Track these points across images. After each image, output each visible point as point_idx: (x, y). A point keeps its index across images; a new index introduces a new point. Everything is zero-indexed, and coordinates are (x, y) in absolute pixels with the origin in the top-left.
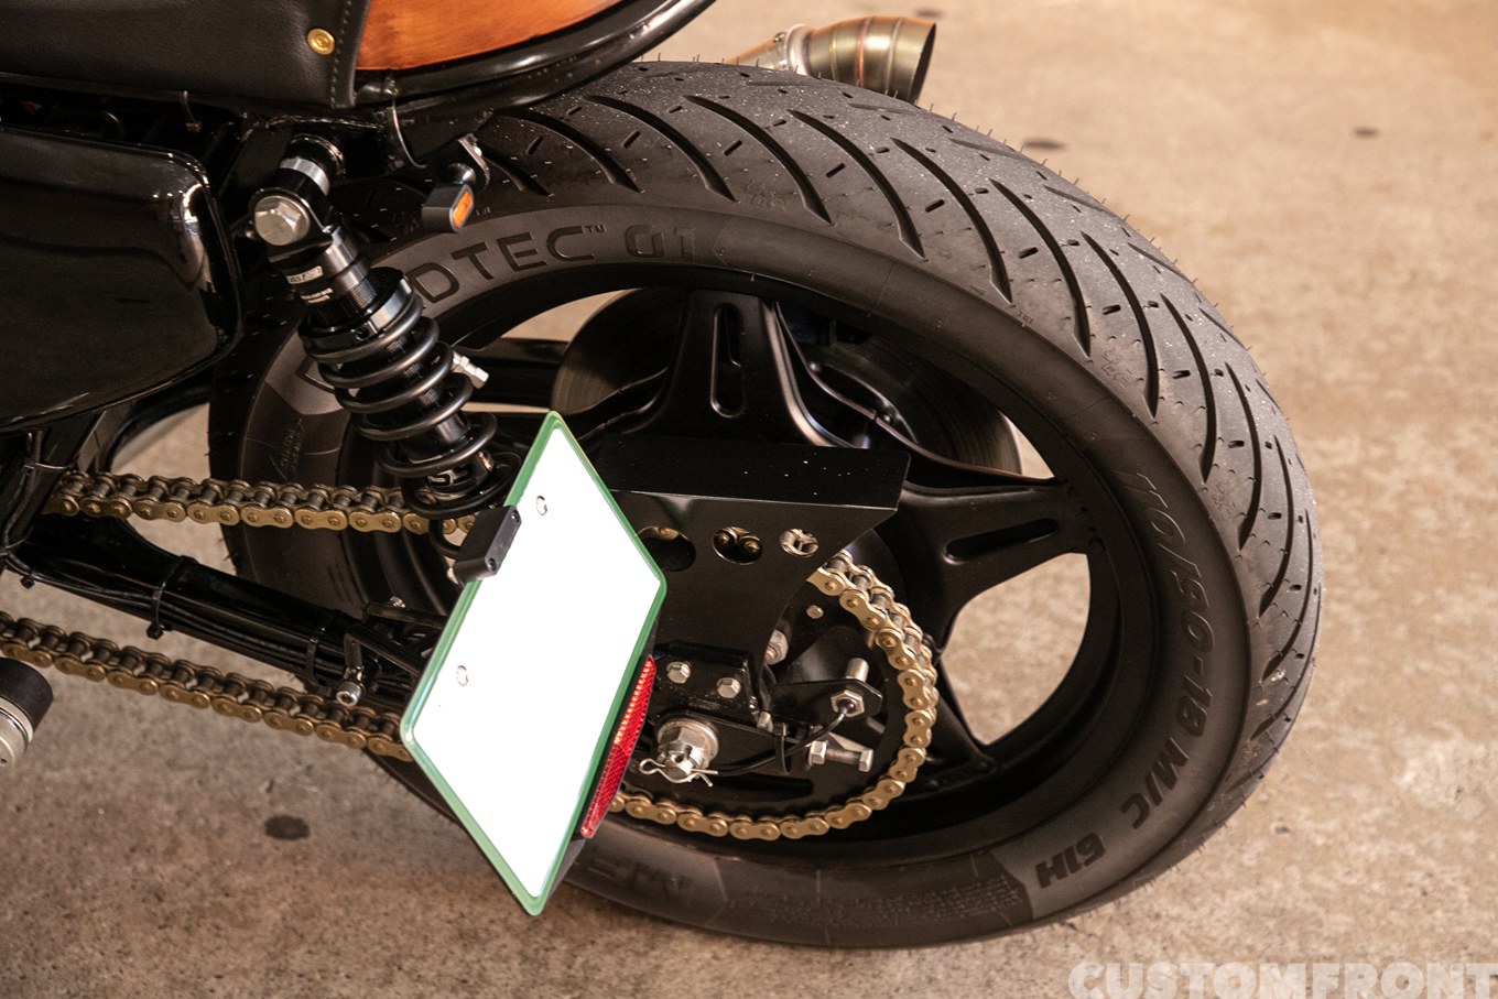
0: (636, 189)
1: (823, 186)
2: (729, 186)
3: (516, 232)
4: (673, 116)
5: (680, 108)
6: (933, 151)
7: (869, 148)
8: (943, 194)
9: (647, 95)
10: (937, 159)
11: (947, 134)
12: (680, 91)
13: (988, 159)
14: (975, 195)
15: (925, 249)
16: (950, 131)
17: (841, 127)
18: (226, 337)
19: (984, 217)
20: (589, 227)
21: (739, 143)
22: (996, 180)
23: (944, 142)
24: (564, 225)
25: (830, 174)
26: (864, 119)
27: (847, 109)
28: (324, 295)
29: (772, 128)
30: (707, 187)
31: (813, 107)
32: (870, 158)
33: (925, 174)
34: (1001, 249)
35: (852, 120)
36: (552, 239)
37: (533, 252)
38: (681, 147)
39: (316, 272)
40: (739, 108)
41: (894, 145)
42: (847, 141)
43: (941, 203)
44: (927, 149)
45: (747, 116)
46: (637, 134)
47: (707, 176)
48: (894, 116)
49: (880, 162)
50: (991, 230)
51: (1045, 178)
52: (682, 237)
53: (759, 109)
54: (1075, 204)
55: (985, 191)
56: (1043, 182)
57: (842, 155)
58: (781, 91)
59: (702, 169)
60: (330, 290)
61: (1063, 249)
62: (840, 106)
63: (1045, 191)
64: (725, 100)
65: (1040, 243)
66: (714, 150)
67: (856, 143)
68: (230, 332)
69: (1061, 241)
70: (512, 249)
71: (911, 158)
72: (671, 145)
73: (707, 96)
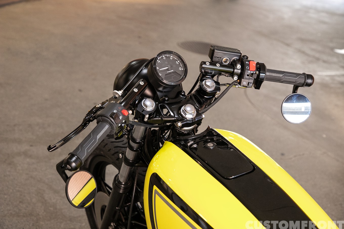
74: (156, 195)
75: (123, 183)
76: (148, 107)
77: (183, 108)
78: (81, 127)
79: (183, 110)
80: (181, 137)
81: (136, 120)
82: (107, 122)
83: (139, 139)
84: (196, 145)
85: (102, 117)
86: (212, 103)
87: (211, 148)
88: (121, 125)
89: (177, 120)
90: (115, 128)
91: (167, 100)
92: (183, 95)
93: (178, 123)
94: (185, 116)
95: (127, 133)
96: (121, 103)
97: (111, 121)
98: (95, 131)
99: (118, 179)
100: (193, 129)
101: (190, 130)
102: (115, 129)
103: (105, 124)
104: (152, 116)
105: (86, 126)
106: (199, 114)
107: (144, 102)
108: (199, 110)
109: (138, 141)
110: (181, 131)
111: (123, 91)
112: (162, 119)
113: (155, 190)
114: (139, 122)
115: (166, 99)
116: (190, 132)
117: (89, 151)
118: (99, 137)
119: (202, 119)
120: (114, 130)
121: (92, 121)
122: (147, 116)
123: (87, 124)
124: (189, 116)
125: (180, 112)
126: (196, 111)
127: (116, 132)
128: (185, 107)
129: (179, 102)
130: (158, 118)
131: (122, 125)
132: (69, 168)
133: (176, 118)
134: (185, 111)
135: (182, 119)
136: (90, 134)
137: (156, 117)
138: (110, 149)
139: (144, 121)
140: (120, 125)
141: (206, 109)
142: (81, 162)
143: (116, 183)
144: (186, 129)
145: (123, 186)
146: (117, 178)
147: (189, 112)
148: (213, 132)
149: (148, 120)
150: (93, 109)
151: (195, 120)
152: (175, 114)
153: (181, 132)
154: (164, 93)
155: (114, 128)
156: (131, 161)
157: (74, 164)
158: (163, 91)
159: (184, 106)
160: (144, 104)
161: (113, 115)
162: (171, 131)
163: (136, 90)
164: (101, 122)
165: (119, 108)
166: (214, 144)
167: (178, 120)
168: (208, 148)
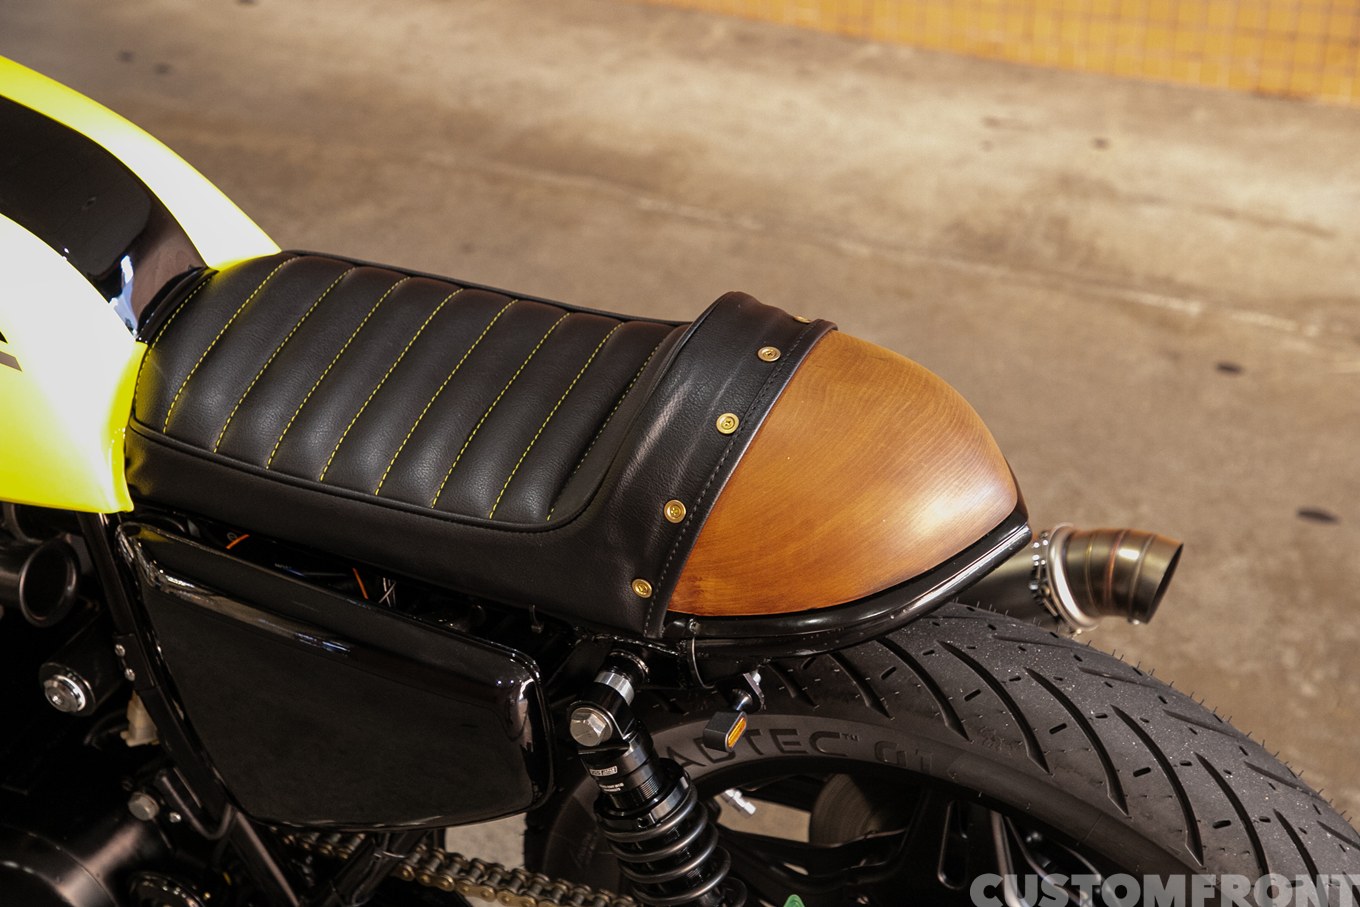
0: (886, 714)
1: (1046, 741)
2: (965, 727)
3: (786, 727)
4: (926, 658)
5: (932, 652)
6: (1147, 721)
7: (1091, 713)
8: (1150, 763)
9: (907, 635)
10: (1149, 729)
11: (1162, 705)
12: (935, 636)
13: (1195, 733)
14: (1179, 767)
15: (1129, 808)
16: (1165, 702)
17: (1068, 690)
18: (540, 794)
19: (1185, 788)
20: (846, 735)
21: (978, 692)
22: (1200, 754)
23: (1158, 712)
24: (825, 729)
25: (1053, 731)
26: (1089, 685)
27: (1076, 672)
28: (617, 787)
29: (1008, 683)
30: (946, 724)
31: (1045, 667)
32: (1090, 722)
33: (1136, 742)
34: (1197, 818)
35: (1078, 685)
36: (814, 737)
37: (798, 743)
38: (930, 688)
39: (613, 770)
40: (982, 659)
41: (1113, 712)
42: (1072, 703)
43: (1147, 770)
44: (1141, 719)
45: (988, 668)
46: (894, 669)
47: (948, 716)
48: (1116, 684)
49: (1099, 726)
50: (1190, 800)
51: (1246, 754)
52: (922, 759)
53: (1000, 663)
54: (1271, 781)
55: (1189, 764)
56: (1244, 758)
57: (1065, 715)
58: (1021, 648)
59: (944, 708)
60: (622, 785)
61: (1255, 825)
62: (1070, 668)
63: (1244, 767)
64: (972, 651)
65: (1234, 817)
66: (957, 695)
67: (1079, 706)
68: (543, 788)
69: (1254, 817)
70: (781, 738)
71: (1126, 726)
72: (921, 683)
73: (957, 645)
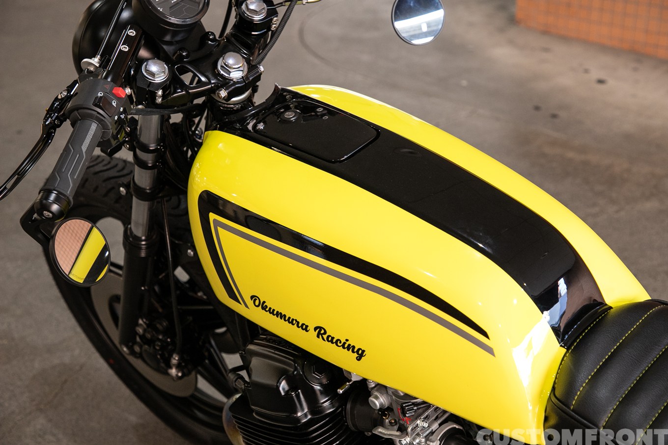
74: (219, 228)
75: (143, 238)
76: (156, 76)
77: (220, 63)
78: (41, 145)
79: (222, 66)
80: (232, 116)
81: (140, 107)
82: (91, 117)
83: (153, 144)
84: (262, 124)
85: (79, 111)
86: (269, 42)
87: (292, 119)
88: (119, 118)
89: (215, 88)
90: (109, 124)
91: (187, 56)
92: (212, 40)
93: (221, 92)
94: (228, 76)
95: (127, 139)
96: (106, 77)
97: (99, 113)
98: (74, 141)
99: (131, 232)
100: (248, 98)
101: (244, 101)
102: (110, 127)
103: (87, 122)
104: (167, 92)
105: (51, 138)
106: (252, 67)
107: (146, 68)
108: (250, 60)
109: (152, 147)
110: (228, 106)
111: (99, 56)
112: (187, 92)
113: (215, 220)
114: (146, 108)
115: (184, 54)
116: (244, 104)
117: (75, 177)
118: (86, 149)
119: (261, 74)
120: (109, 129)
121: (59, 126)
122: (160, 93)
123: (52, 133)
124: (236, 75)
125: (218, 71)
126: (247, 63)
127: (112, 133)
128: (223, 59)
129: (210, 54)
130: (180, 92)
131: (121, 116)
132: (48, 215)
133: (213, 83)
134: (226, 68)
135: (225, 82)
136: (67, 147)
137: (175, 92)
138: (97, 187)
139: (157, 104)
140: (116, 118)
141: (261, 56)
142: (68, 200)
143: (130, 240)
144: (237, 101)
145: (143, 243)
146: (129, 231)
147: (234, 67)
148: (285, 93)
149: (162, 100)
150: (53, 104)
151: (249, 79)
152: (210, 76)
153: (229, 108)
154: (178, 45)
155: (107, 125)
156: (148, 191)
157: (55, 207)
158: (173, 40)
159: (221, 58)
160: (147, 71)
161: (98, 103)
162: (210, 112)
163: (124, 47)
164: (80, 120)
165: (105, 86)
166: (296, 112)
167: (218, 87)
168: (288, 121)
